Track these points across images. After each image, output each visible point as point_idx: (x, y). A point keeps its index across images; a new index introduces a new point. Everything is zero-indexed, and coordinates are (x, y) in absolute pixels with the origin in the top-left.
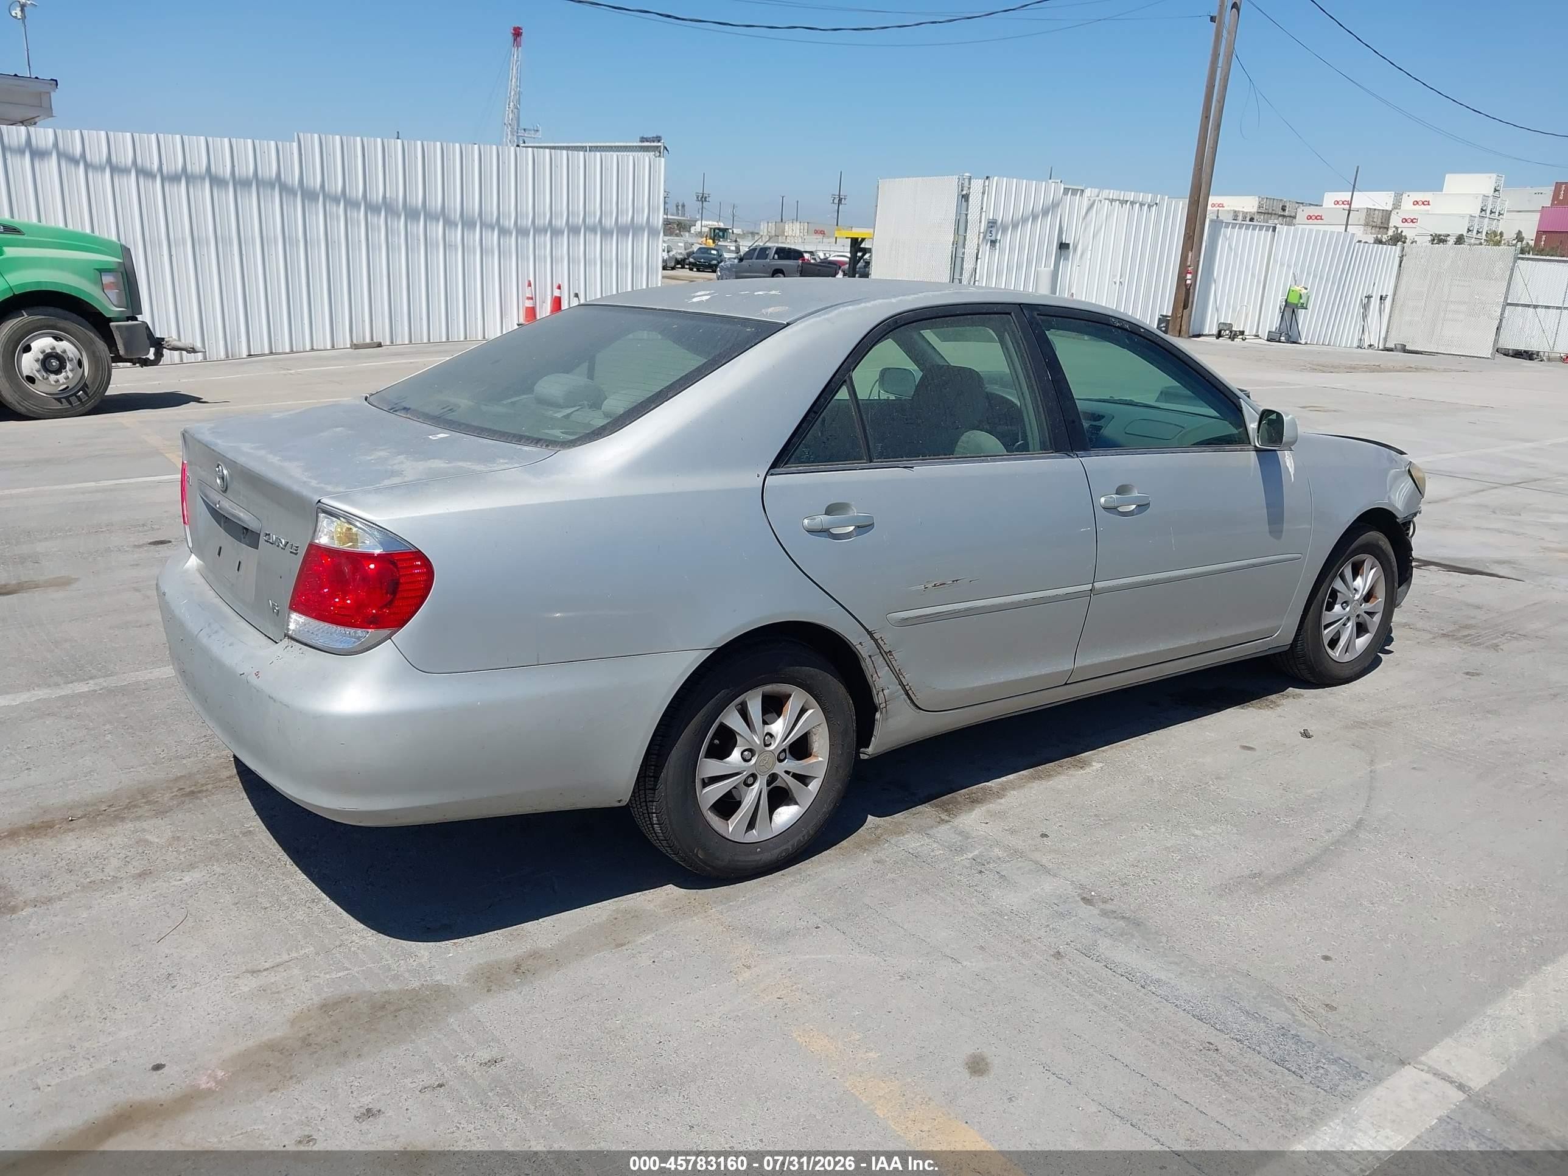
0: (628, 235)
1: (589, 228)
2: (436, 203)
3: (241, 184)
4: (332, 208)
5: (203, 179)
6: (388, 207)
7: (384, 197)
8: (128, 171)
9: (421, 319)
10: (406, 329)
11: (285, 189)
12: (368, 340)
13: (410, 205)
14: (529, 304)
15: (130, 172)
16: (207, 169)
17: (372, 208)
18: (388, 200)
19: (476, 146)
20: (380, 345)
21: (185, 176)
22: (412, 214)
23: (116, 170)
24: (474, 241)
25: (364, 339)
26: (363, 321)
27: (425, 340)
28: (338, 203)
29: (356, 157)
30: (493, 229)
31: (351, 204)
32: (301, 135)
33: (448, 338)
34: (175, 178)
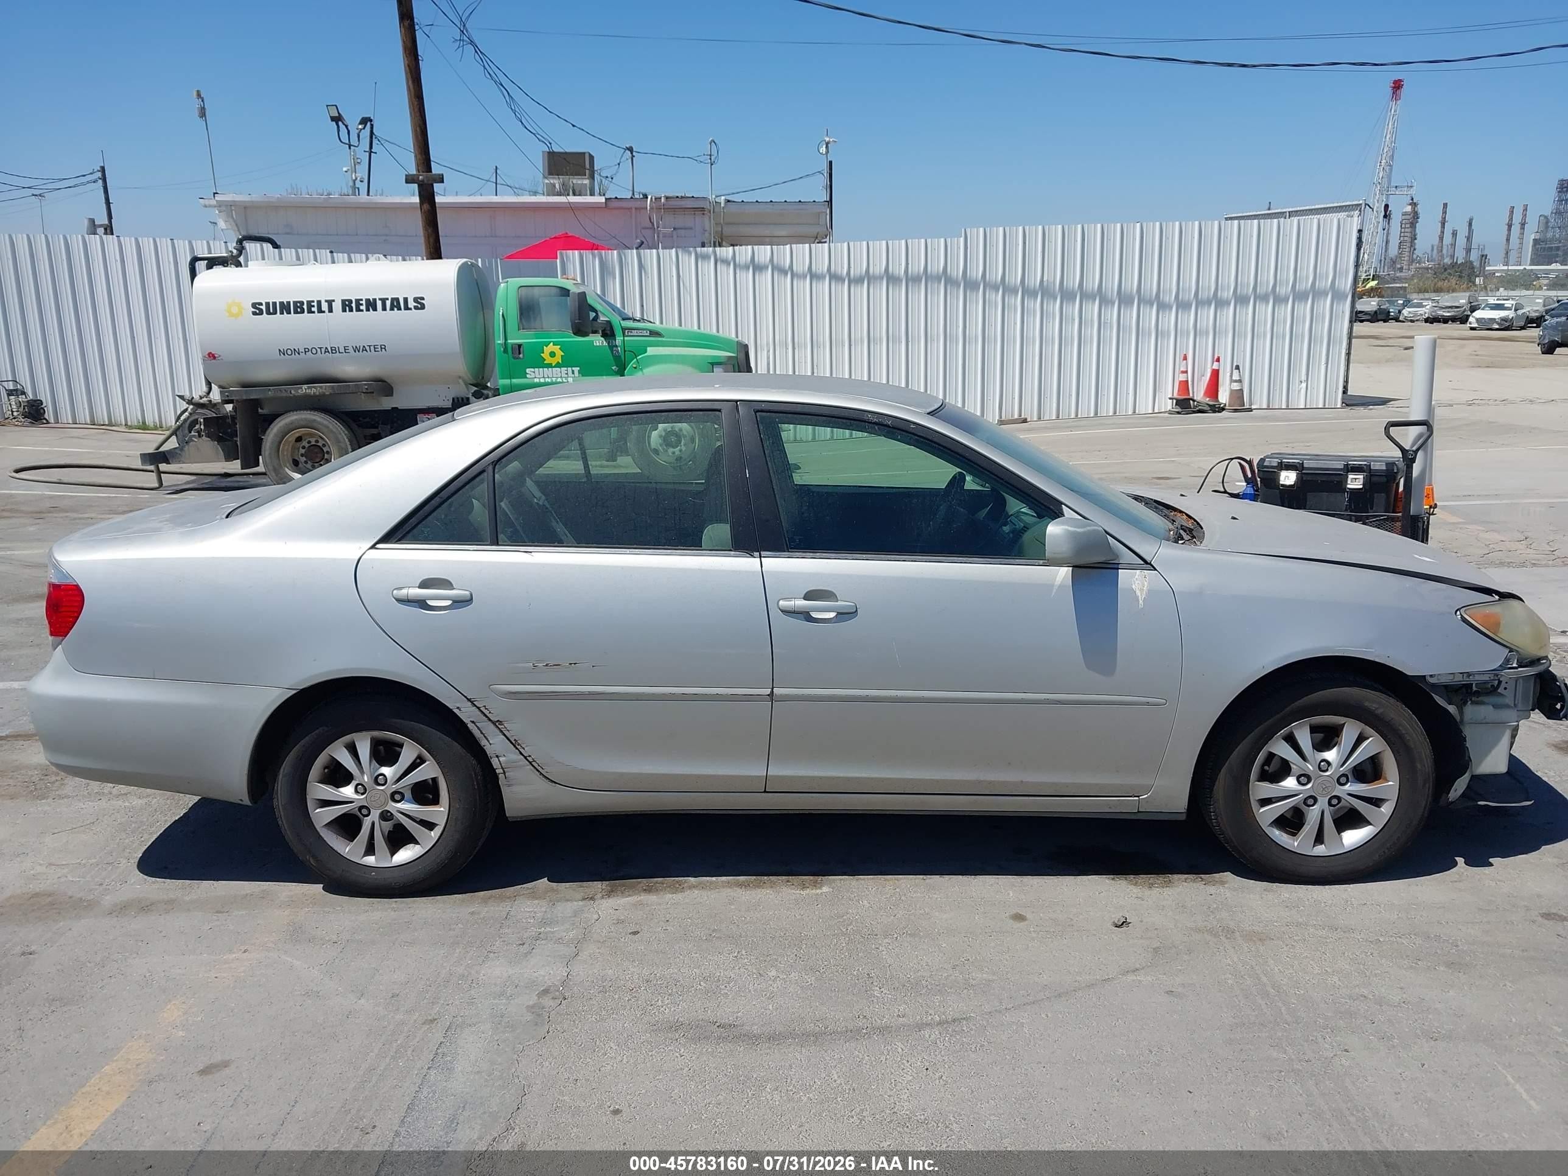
0: (1308, 299)
1: (1259, 296)
2: (1093, 283)
3: (912, 280)
4: (991, 295)
5: (881, 278)
6: (1045, 291)
7: (1042, 281)
8: (824, 277)
9: (1070, 395)
10: (1055, 405)
11: (950, 282)
12: (1016, 416)
13: (1067, 288)
14: (1182, 377)
15: (825, 277)
16: (885, 270)
17: (1029, 293)
18: (1045, 284)
19: (1138, 224)
20: (1025, 421)
21: (869, 278)
22: (1067, 296)
23: (815, 276)
24: (1131, 317)
25: (1012, 415)
26: (1013, 398)
27: (1073, 416)
28: (997, 290)
29: (1017, 245)
30: (1152, 305)
31: (1009, 290)
32: (968, 231)
33: (1096, 413)
34: (859, 280)
